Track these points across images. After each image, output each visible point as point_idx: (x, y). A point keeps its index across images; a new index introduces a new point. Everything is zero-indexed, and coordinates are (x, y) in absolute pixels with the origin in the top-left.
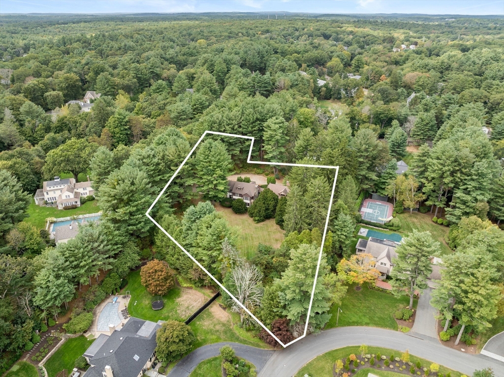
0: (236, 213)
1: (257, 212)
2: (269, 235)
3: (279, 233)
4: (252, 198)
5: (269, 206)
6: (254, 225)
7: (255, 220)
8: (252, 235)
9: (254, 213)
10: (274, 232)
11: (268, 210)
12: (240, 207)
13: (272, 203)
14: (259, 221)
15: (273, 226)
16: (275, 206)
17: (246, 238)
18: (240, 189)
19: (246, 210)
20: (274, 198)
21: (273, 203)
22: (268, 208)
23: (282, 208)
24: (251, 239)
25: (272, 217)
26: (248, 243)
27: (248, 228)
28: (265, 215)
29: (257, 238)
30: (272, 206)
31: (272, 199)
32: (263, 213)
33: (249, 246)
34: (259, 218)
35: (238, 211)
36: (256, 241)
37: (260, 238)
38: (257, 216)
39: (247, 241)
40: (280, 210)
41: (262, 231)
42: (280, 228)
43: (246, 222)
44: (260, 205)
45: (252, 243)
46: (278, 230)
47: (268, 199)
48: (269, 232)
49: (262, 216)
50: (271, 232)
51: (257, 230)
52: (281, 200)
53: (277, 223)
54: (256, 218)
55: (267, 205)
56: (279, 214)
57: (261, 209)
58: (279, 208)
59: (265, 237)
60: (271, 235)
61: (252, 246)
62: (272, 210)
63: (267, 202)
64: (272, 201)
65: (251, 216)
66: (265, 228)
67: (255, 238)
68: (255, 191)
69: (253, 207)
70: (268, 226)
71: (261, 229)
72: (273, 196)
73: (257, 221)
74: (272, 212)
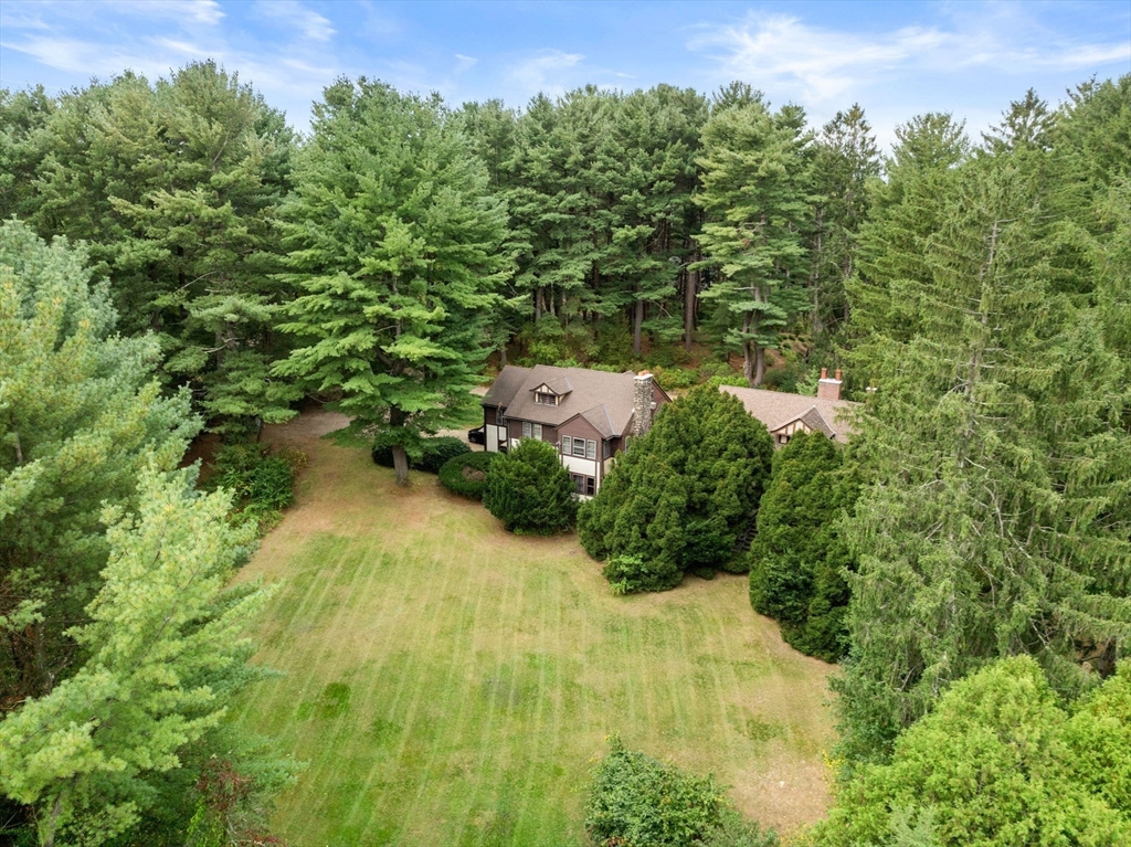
0: (510, 528)
1: (629, 519)
2: (703, 682)
3: (776, 678)
4: (612, 444)
5: (710, 491)
6: (604, 601)
7: (614, 576)
8: (578, 668)
9: (610, 525)
10: (741, 668)
11: (706, 515)
12: (532, 489)
13: (733, 468)
14: (638, 583)
15: (730, 619)
16: (752, 494)
17: (526, 694)
18: (553, 397)
19: (571, 512)
20: (745, 440)
21: (736, 470)
22: (704, 503)
23: (799, 500)
24: (558, 706)
25: (731, 565)
26: (532, 738)
27: (562, 619)
28: (683, 544)
29: (604, 700)
30: (733, 487)
31: (731, 447)
32: (667, 528)
33: (530, 759)
34: (643, 560)
35: (516, 512)
36: (598, 724)
37: (632, 700)
38: (627, 549)
39: (523, 720)
40: (784, 517)
41: (651, 648)
42: (780, 639)
43: (557, 584)
44: (651, 475)
45: (556, 738)
46: (768, 651)
47: (707, 442)
48: (701, 660)
49: (659, 550)
50: (716, 661)
51: (622, 637)
52: (796, 453)
53: (763, 605)
54: (621, 563)
55: (699, 480)
56: (783, 542)
57: (656, 501)
58: (782, 505)
59: (674, 695)
60: (717, 682)
61: (555, 767)
62: (728, 518)
63: (697, 458)
64: (730, 460)
65: (594, 552)
66: (678, 634)
67: (595, 694)
68: (633, 411)
69: (612, 495)
70: (696, 620)
71: (645, 635)
72: (740, 428)
73: (624, 581)
74: (727, 529)
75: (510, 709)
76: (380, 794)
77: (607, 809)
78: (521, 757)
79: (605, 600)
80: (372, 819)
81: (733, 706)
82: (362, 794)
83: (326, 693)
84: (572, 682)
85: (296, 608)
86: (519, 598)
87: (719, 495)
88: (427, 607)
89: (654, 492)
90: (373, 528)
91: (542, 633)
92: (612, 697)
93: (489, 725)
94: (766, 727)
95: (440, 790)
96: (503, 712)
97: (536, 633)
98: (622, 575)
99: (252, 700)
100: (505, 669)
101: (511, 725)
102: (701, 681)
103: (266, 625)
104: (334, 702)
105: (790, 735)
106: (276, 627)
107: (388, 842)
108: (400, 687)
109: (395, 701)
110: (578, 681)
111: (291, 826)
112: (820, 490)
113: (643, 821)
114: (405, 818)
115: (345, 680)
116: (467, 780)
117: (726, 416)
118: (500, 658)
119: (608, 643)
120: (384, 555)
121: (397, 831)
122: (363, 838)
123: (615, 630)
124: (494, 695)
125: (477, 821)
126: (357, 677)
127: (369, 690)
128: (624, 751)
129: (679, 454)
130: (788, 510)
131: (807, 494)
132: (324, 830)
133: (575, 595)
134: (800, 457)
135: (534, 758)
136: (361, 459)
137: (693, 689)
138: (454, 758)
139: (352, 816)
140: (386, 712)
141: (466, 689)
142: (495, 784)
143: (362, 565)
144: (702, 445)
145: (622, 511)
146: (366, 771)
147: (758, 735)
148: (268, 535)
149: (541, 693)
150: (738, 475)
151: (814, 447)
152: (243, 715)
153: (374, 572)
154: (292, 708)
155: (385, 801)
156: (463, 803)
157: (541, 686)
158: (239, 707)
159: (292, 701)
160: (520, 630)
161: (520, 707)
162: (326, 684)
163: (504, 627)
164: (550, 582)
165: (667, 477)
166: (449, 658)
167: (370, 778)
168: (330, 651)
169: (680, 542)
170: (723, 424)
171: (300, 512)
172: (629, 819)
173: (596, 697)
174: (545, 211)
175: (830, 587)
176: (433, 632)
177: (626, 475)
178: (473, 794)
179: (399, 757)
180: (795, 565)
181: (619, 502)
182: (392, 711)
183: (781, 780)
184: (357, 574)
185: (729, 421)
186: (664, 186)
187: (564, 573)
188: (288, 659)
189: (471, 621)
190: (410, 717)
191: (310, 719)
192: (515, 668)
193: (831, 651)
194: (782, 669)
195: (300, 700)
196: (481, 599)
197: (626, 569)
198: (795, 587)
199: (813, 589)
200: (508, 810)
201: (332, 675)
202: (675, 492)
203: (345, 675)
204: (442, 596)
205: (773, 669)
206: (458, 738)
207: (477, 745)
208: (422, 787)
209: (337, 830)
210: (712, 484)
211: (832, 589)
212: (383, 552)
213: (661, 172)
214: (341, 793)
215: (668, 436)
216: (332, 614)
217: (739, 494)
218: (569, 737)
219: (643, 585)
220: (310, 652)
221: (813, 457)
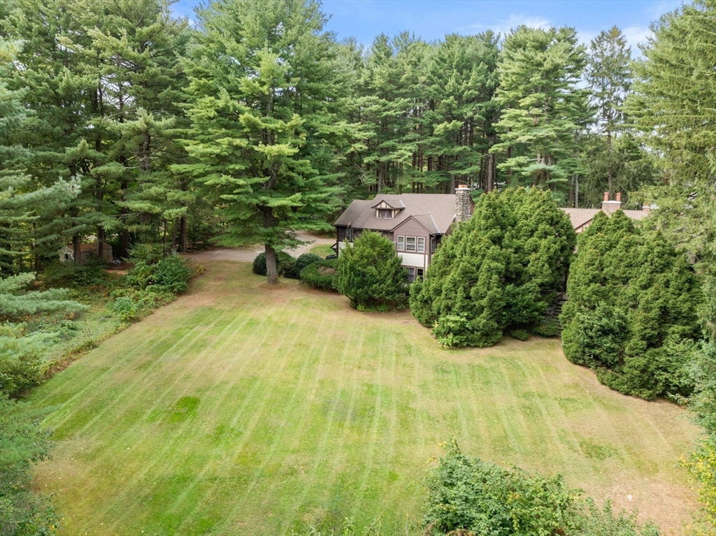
0: (354, 305)
1: (455, 283)
2: (530, 412)
4: (438, 240)
5: (524, 265)
8: (413, 397)
9: (438, 292)
10: (565, 402)
12: (372, 269)
13: (544, 244)
14: (464, 339)
16: (560, 267)
18: (390, 211)
20: (553, 222)
21: (547, 245)
22: (519, 274)
23: (606, 263)
24: (393, 423)
25: (542, 329)
26: (367, 448)
27: (397, 362)
28: (503, 304)
29: (438, 421)
30: (545, 258)
31: (541, 227)
32: (488, 289)
33: (366, 465)
34: (467, 317)
35: (359, 288)
36: (433, 440)
37: (464, 422)
38: (454, 309)
39: (360, 431)
40: (594, 277)
41: (479, 386)
42: (597, 383)
43: (393, 340)
44: (473, 247)
45: (392, 449)
46: (588, 391)
47: (520, 224)
48: (526, 396)
49: (482, 308)
50: (541, 397)
51: (452, 376)
52: (599, 229)
53: (578, 355)
54: (448, 321)
55: (515, 253)
56: (594, 297)
57: (478, 268)
58: (591, 268)
59: (505, 420)
60: (544, 411)
61: (390, 473)
62: (541, 285)
63: (513, 237)
64: (540, 238)
65: (423, 320)
66: (502, 376)
67: (429, 417)
68: (455, 216)
69: (440, 268)
70: (518, 367)
71: (472, 376)
72: (548, 212)
73: (451, 336)
74: (539, 296)
75: (347, 423)
76: (209, 487)
77: (448, 502)
78: (356, 463)
79: (435, 352)
80: (197, 509)
81: (563, 431)
82: (192, 486)
83: (178, 403)
84: (406, 407)
85: (169, 348)
86: (360, 346)
87: (532, 266)
88: (280, 350)
89: (476, 260)
90: (245, 305)
91: (379, 370)
92: (445, 419)
93: (326, 435)
94: (600, 448)
95: (272, 487)
96: (341, 425)
97: (374, 370)
98: (450, 330)
99: (110, 406)
100: (344, 392)
101: (348, 437)
102: (528, 411)
103: (141, 357)
104: (183, 410)
105: (626, 457)
106: (149, 358)
107: (209, 531)
108: (247, 402)
109: (239, 412)
110: (412, 406)
111: (111, 510)
112: (627, 251)
113: (490, 517)
114: (230, 510)
115: (198, 395)
116: (299, 480)
117: (536, 204)
118: (340, 386)
119: (438, 380)
120: (250, 320)
121: (220, 522)
122: (183, 526)
123: (444, 371)
124: (333, 412)
125: (307, 517)
126: (208, 393)
127: (218, 403)
128: (462, 455)
129: (496, 232)
130: (597, 272)
131: (614, 256)
132: (143, 516)
133: (408, 347)
134: (604, 232)
135: (369, 464)
136: (244, 272)
137: (522, 417)
138: (290, 459)
139: (176, 505)
140: (230, 419)
141: (307, 407)
142: (328, 484)
143: (231, 324)
144: (516, 228)
145: (449, 278)
146: (201, 467)
147: (593, 454)
148: (162, 307)
149: (378, 413)
150: (549, 249)
151: (616, 222)
152: (98, 417)
153: (240, 328)
154: (145, 413)
155: (213, 494)
156: (293, 499)
157: (378, 408)
158: (96, 410)
159: (146, 408)
160: (359, 367)
161: (357, 423)
162: (180, 397)
163: (345, 364)
164: (386, 339)
165: (488, 248)
166: (294, 383)
167: (203, 472)
168: (189, 375)
169: (500, 302)
170: (533, 210)
171: (191, 296)
172: (473, 513)
173: (429, 418)
174: (386, 110)
175: (645, 328)
176: (282, 366)
177: (451, 252)
178: (305, 492)
179: (236, 456)
180: (609, 314)
181: (444, 273)
182: (235, 419)
183: (628, 493)
184: (226, 329)
185: (539, 207)
186: (472, 94)
187: (398, 334)
188: (151, 379)
189: (316, 360)
190: (252, 425)
191: (158, 422)
192: (354, 393)
193: (649, 389)
194: (604, 404)
195: (153, 408)
196: (326, 346)
197: (452, 325)
198: (611, 331)
199: (628, 332)
200: (340, 509)
201: (187, 390)
202: (494, 259)
203: (198, 391)
204: (293, 343)
205: (594, 404)
206: (295, 444)
207: (313, 450)
208: (253, 483)
209: (157, 517)
210: (526, 258)
211: (648, 331)
212: (249, 318)
213: (470, 84)
214: (170, 484)
215: (487, 218)
216: (198, 352)
217: (550, 265)
218: (404, 448)
219: (467, 340)
220: (172, 375)
221: (615, 231)
